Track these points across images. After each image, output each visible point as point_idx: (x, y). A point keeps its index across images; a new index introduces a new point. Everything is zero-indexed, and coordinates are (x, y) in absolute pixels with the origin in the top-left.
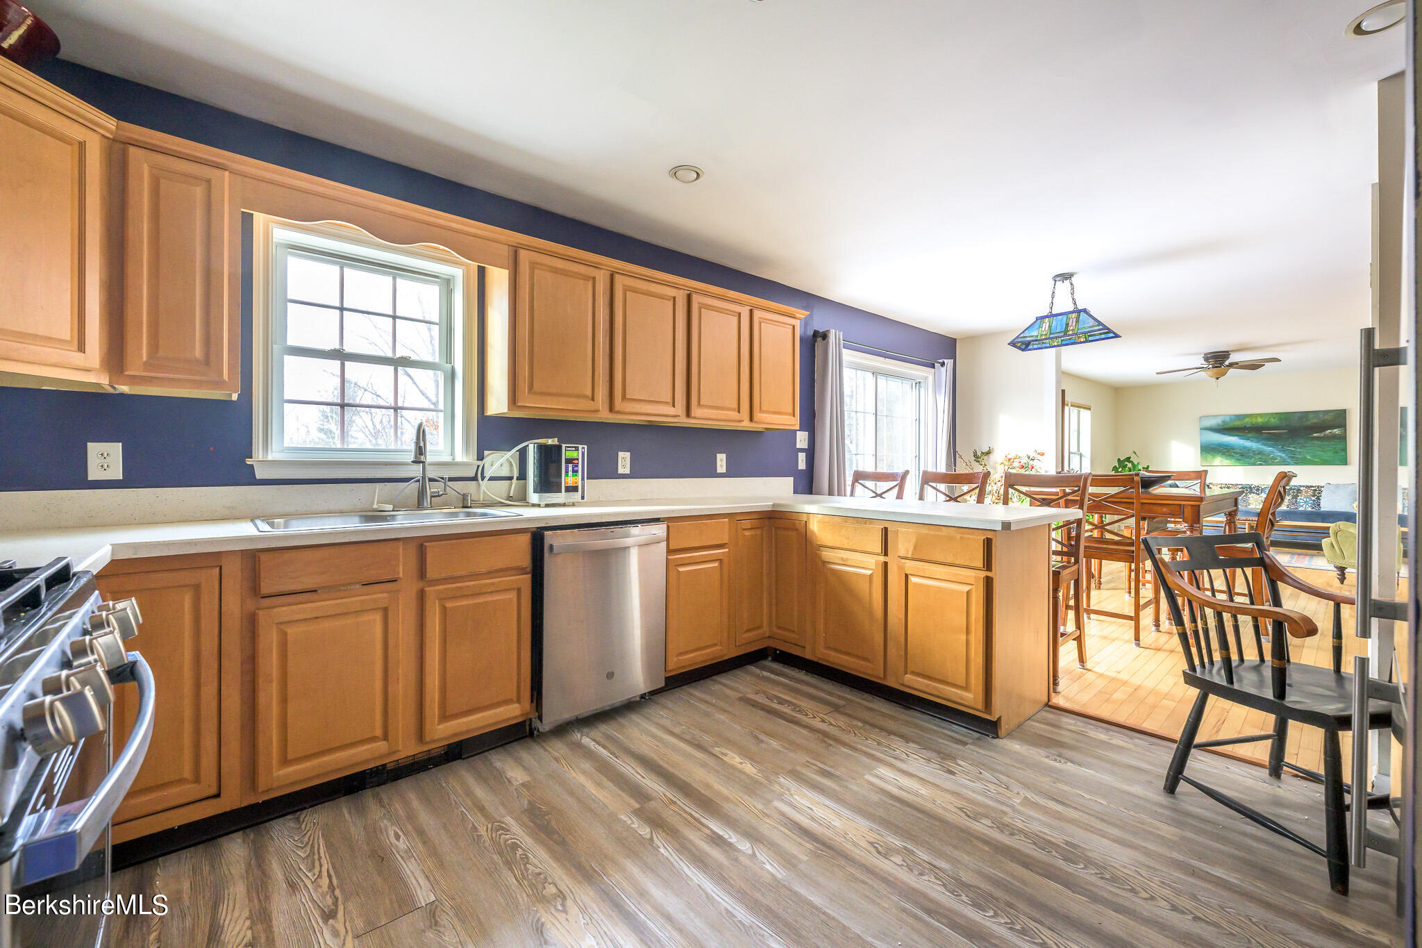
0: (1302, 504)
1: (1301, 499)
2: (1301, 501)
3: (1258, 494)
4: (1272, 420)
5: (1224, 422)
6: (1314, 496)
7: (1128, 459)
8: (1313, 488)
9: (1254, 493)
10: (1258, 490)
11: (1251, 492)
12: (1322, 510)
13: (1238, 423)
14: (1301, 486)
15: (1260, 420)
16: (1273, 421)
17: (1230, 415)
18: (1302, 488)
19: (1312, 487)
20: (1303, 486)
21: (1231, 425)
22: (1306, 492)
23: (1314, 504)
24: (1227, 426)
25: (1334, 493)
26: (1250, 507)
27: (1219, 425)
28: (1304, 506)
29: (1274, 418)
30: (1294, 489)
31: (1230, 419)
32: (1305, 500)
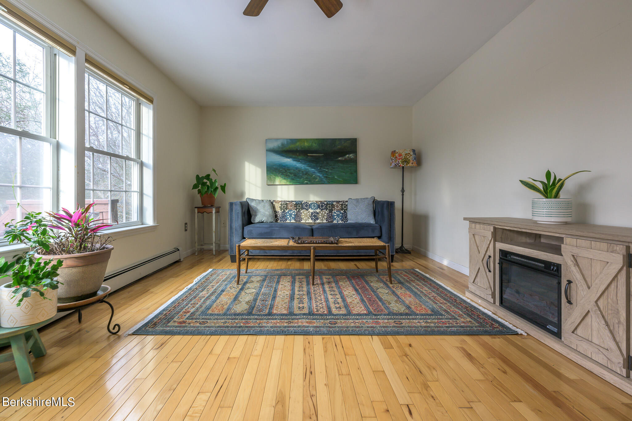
0: (335, 217)
1: (334, 213)
2: (335, 214)
3: (307, 210)
4: (314, 144)
5: (283, 144)
6: (342, 210)
7: (208, 177)
8: (341, 203)
9: (304, 209)
10: (306, 206)
11: (303, 208)
12: (349, 222)
13: (292, 146)
14: (333, 201)
15: (306, 144)
16: (315, 146)
17: (287, 139)
18: (334, 203)
19: (340, 202)
20: (335, 201)
21: (287, 148)
22: (337, 207)
23: (343, 217)
24: (285, 149)
25: (356, 206)
26: (302, 222)
27: (279, 147)
28: (337, 219)
29: (315, 143)
30: (330, 204)
31: (287, 142)
32: (337, 213)
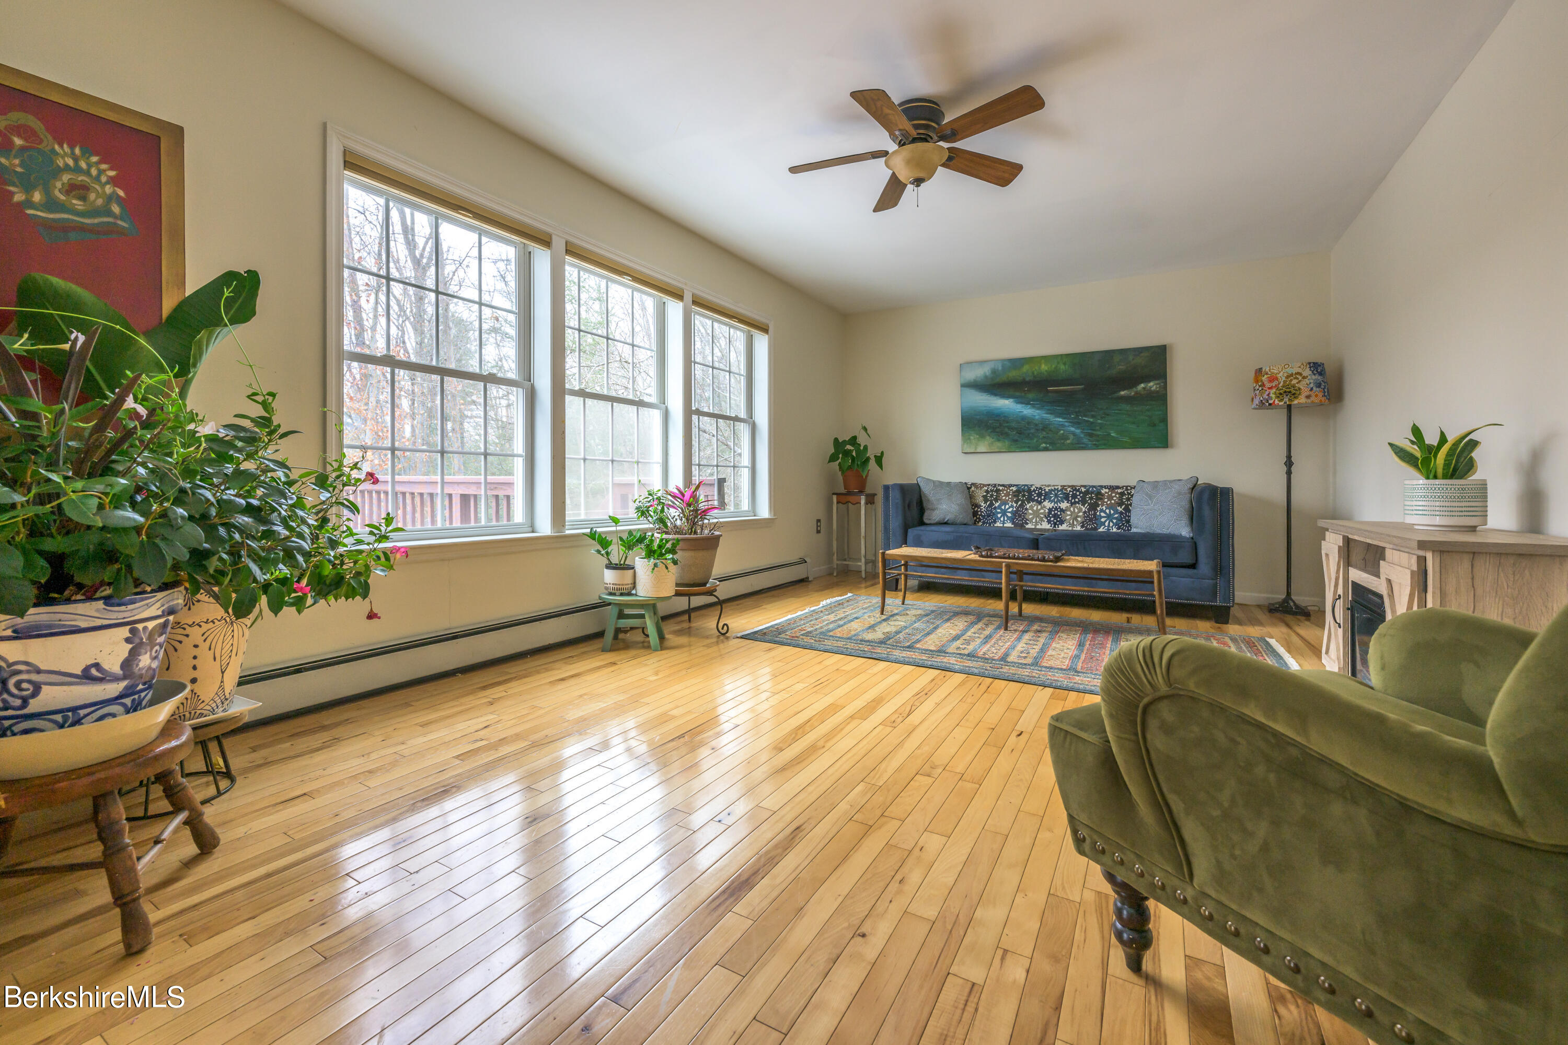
0: (1103, 520)
1: (1102, 511)
2: (1103, 514)
3: (1040, 503)
4: (1062, 367)
5: (994, 372)
6: (1120, 505)
7: (852, 440)
8: (1119, 491)
9: (1033, 500)
10: (1040, 495)
11: (1030, 499)
12: (1134, 530)
13: (1013, 374)
14: (1102, 487)
15: (1044, 367)
16: (1064, 370)
17: (1003, 360)
18: (1104, 491)
19: (1118, 487)
20: (1105, 487)
21: (1004, 378)
22: (1110, 498)
23: (1121, 520)
24: (998, 380)
25: (1151, 497)
26: (1027, 526)
27: (986, 377)
28: (1107, 524)
29: (1065, 364)
30: (1092, 493)
31: (1003, 366)
32: (1108, 511)
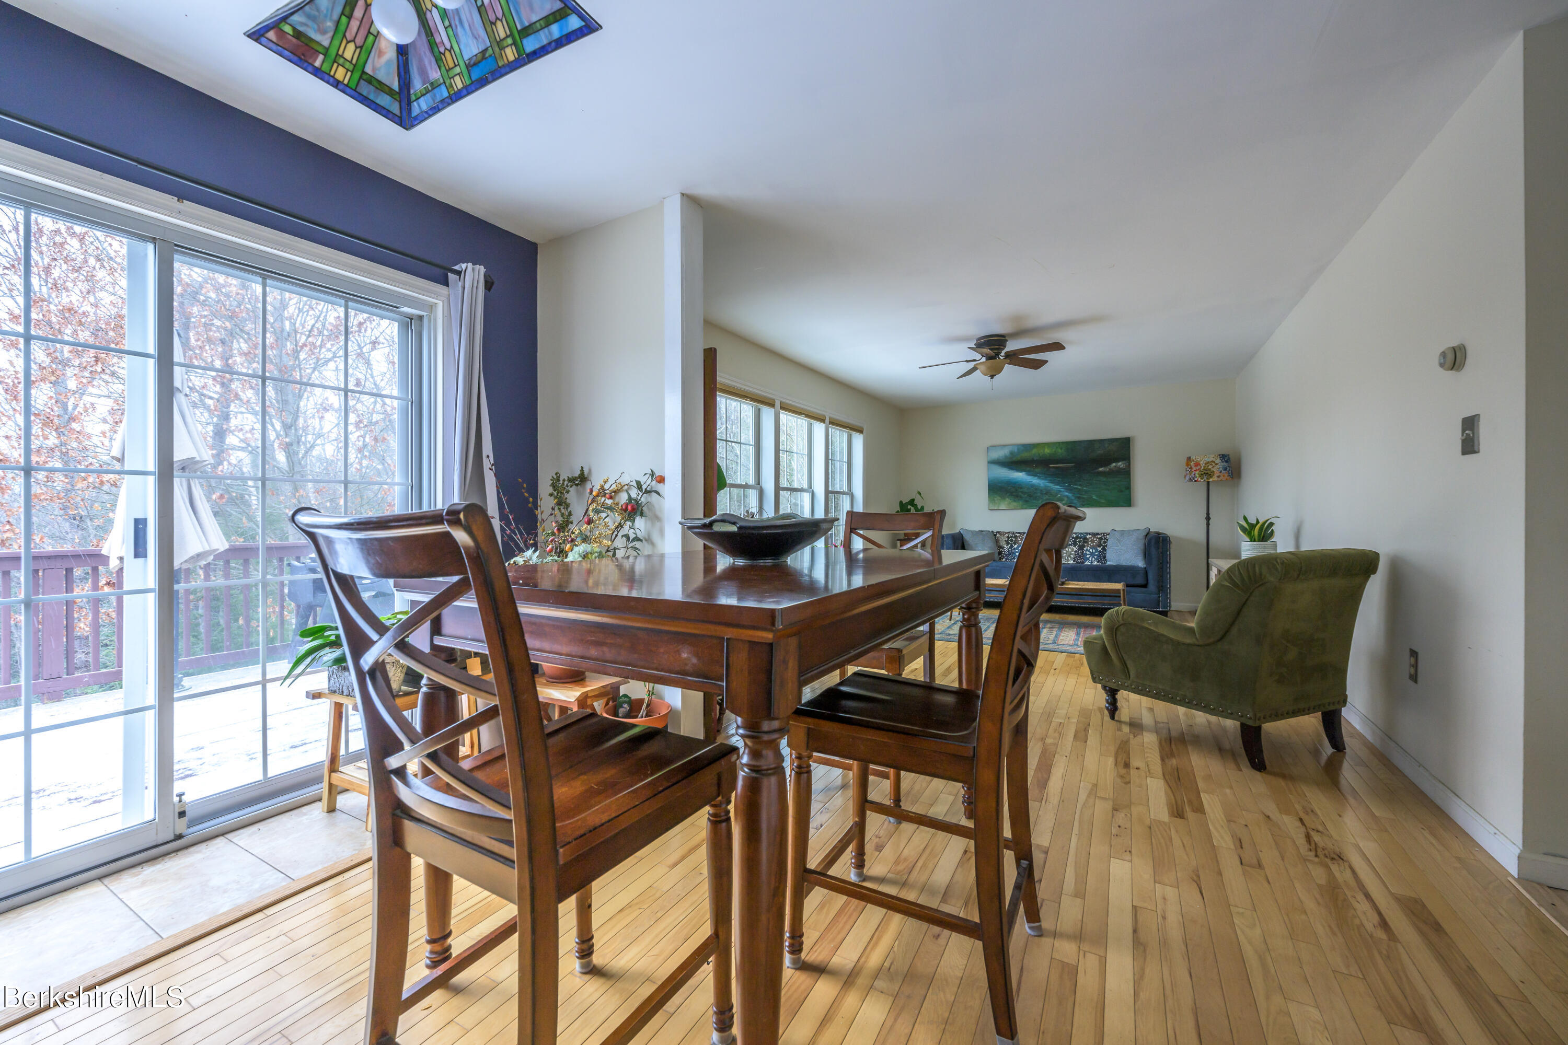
0: (1088, 557)
1: (1087, 550)
2: (1088, 553)
4: (1060, 451)
5: (1012, 453)
6: (1099, 546)
7: (912, 502)
8: (1099, 537)
12: (1109, 563)
13: (1025, 455)
14: (1087, 534)
15: (1047, 451)
16: (1061, 452)
17: (1018, 445)
18: (1087, 537)
19: (1098, 534)
20: (1089, 534)
21: (1019, 458)
22: (1093, 541)
23: (1100, 556)
24: (1014, 459)
25: (1119, 541)
27: (1006, 457)
28: (1090, 559)
29: (1061, 449)
30: (1078, 537)
31: (1018, 449)
32: (1091, 552)
